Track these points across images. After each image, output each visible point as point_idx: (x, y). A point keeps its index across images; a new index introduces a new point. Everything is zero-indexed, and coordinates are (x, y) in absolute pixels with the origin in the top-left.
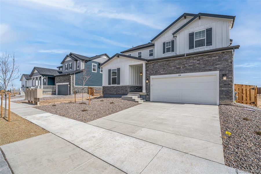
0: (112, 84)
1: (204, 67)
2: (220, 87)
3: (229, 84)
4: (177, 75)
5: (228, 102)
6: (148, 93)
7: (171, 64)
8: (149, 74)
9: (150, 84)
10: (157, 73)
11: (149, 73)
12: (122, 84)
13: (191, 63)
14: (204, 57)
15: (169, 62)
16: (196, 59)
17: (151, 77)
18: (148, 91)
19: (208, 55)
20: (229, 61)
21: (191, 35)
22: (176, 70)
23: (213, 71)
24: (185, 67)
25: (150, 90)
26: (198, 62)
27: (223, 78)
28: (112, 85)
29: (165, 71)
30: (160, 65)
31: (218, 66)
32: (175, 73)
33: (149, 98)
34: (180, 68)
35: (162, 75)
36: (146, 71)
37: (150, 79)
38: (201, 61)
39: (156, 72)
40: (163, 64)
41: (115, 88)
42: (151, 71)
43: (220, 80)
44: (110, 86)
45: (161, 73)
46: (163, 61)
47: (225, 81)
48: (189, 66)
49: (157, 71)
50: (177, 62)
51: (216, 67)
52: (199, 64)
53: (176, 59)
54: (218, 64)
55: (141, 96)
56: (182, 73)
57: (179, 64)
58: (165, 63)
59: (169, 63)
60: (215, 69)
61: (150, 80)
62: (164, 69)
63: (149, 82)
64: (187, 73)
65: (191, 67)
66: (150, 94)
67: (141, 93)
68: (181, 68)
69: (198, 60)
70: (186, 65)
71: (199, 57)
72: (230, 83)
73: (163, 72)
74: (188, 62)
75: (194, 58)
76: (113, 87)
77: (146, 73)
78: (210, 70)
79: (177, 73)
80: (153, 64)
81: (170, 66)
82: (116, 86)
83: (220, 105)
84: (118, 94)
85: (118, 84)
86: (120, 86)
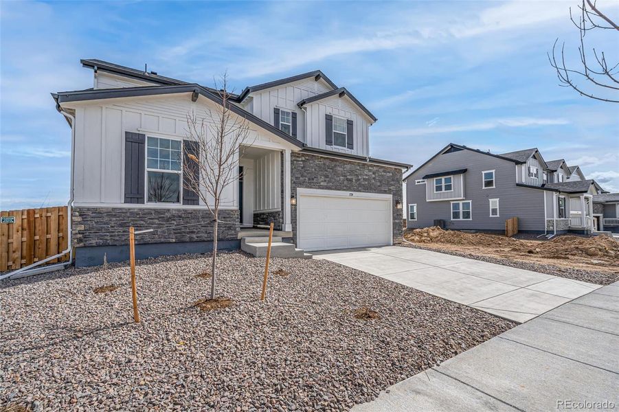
0: (150, 200)
1: (379, 186)
3: (400, 215)
4: (349, 193)
5: (400, 239)
7: (339, 168)
8: (296, 183)
10: (311, 184)
12: (207, 203)
13: (366, 175)
14: (380, 170)
15: (335, 163)
16: (371, 170)
17: (300, 190)
19: (382, 167)
21: (329, 119)
22: (346, 182)
24: (359, 180)
25: (296, 225)
26: (373, 176)
27: (396, 206)
28: (148, 205)
29: (329, 182)
30: (319, 167)
31: (391, 188)
32: (344, 190)
34: (351, 180)
35: (323, 188)
37: (296, 195)
38: (377, 174)
39: (309, 179)
40: (324, 164)
41: (168, 220)
42: (299, 176)
43: (393, 208)
44: (140, 209)
45: (322, 184)
46: (324, 158)
47: (398, 210)
48: (364, 179)
49: (313, 179)
50: (348, 167)
52: (374, 178)
53: (347, 161)
54: (393, 185)
56: (355, 191)
57: (351, 172)
58: (327, 162)
59: (335, 166)
60: (389, 192)
61: (296, 198)
62: (327, 176)
63: (296, 203)
64: (360, 191)
65: (367, 183)
66: (296, 235)
68: (354, 181)
69: (373, 173)
70: (360, 177)
71: (375, 169)
72: (401, 213)
73: (325, 184)
74: (362, 172)
75: (370, 168)
76: (157, 211)
78: (385, 192)
79: (347, 190)
80: (303, 159)
81: (336, 174)
82: (179, 210)
83: (394, 245)
84: (191, 241)
85: (186, 202)
86: (200, 210)
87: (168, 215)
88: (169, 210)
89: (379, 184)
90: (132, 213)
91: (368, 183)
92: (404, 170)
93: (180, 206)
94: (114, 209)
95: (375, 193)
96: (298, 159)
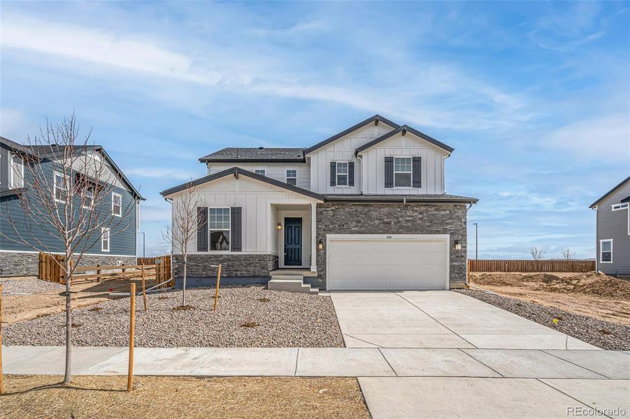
0: (211, 249)
1: (428, 226)
2: (452, 260)
3: (462, 256)
4: (385, 236)
5: (461, 284)
6: (321, 273)
7: (373, 213)
8: (324, 230)
9: (325, 253)
10: (342, 229)
11: (323, 227)
12: (247, 250)
13: (409, 216)
14: (430, 209)
15: (368, 208)
16: (416, 211)
17: (329, 236)
18: (320, 269)
19: (435, 206)
20: (463, 220)
21: (389, 161)
22: (382, 226)
23: (442, 233)
24: (399, 222)
25: (325, 266)
26: (421, 216)
27: (455, 247)
28: (210, 252)
29: (361, 227)
30: (350, 214)
31: (448, 227)
32: (380, 233)
33: (325, 284)
34: (389, 223)
35: (354, 233)
36: (317, 221)
37: (325, 240)
38: (425, 214)
39: (339, 226)
40: (356, 211)
42: (329, 223)
43: (451, 249)
44: (205, 255)
45: (353, 229)
46: (356, 205)
47: (458, 251)
48: (406, 221)
49: (343, 225)
50: (385, 210)
51: (446, 229)
52: (421, 219)
53: (383, 205)
54: (450, 224)
55: (306, 280)
56: (393, 233)
57: (389, 215)
58: (360, 209)
59: (369, 211)
60: (445, 232)
61: (326, 243)
62: (358, 222)
63: (324, 247)
64: (402, 233)
65: (410, 224)
66: (325, 275)
67: (306, 274)
68: (393, 223)
69: (421, 213)
70: (401, 219)
71: (422, 208)
72: (463, 254)
73: (356, 229)
74: (403, 214)
75: (415, 208)
76: (216, 256)
77: (317, 228)
78: (438, 232)
79: (384, 233)
80: (333, 208)
81: (370, 218)
82: (228, 255)
83: (450, 289)
84: (236, 276)
85: (234, 249)
86: (242, 255)
87: (221, 259)
88: (222, 255)
89: (428, 224)
90: (201, 258)
91: (413, 224)
92: (468, 205)
93: (229, 252)
94: (192, 255)
95: (422, 233)
96: (327, 209)
